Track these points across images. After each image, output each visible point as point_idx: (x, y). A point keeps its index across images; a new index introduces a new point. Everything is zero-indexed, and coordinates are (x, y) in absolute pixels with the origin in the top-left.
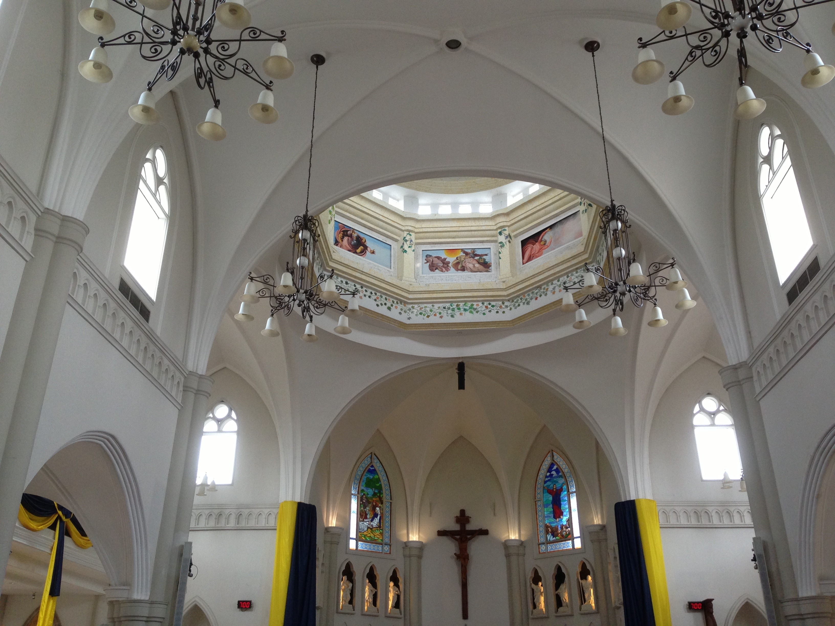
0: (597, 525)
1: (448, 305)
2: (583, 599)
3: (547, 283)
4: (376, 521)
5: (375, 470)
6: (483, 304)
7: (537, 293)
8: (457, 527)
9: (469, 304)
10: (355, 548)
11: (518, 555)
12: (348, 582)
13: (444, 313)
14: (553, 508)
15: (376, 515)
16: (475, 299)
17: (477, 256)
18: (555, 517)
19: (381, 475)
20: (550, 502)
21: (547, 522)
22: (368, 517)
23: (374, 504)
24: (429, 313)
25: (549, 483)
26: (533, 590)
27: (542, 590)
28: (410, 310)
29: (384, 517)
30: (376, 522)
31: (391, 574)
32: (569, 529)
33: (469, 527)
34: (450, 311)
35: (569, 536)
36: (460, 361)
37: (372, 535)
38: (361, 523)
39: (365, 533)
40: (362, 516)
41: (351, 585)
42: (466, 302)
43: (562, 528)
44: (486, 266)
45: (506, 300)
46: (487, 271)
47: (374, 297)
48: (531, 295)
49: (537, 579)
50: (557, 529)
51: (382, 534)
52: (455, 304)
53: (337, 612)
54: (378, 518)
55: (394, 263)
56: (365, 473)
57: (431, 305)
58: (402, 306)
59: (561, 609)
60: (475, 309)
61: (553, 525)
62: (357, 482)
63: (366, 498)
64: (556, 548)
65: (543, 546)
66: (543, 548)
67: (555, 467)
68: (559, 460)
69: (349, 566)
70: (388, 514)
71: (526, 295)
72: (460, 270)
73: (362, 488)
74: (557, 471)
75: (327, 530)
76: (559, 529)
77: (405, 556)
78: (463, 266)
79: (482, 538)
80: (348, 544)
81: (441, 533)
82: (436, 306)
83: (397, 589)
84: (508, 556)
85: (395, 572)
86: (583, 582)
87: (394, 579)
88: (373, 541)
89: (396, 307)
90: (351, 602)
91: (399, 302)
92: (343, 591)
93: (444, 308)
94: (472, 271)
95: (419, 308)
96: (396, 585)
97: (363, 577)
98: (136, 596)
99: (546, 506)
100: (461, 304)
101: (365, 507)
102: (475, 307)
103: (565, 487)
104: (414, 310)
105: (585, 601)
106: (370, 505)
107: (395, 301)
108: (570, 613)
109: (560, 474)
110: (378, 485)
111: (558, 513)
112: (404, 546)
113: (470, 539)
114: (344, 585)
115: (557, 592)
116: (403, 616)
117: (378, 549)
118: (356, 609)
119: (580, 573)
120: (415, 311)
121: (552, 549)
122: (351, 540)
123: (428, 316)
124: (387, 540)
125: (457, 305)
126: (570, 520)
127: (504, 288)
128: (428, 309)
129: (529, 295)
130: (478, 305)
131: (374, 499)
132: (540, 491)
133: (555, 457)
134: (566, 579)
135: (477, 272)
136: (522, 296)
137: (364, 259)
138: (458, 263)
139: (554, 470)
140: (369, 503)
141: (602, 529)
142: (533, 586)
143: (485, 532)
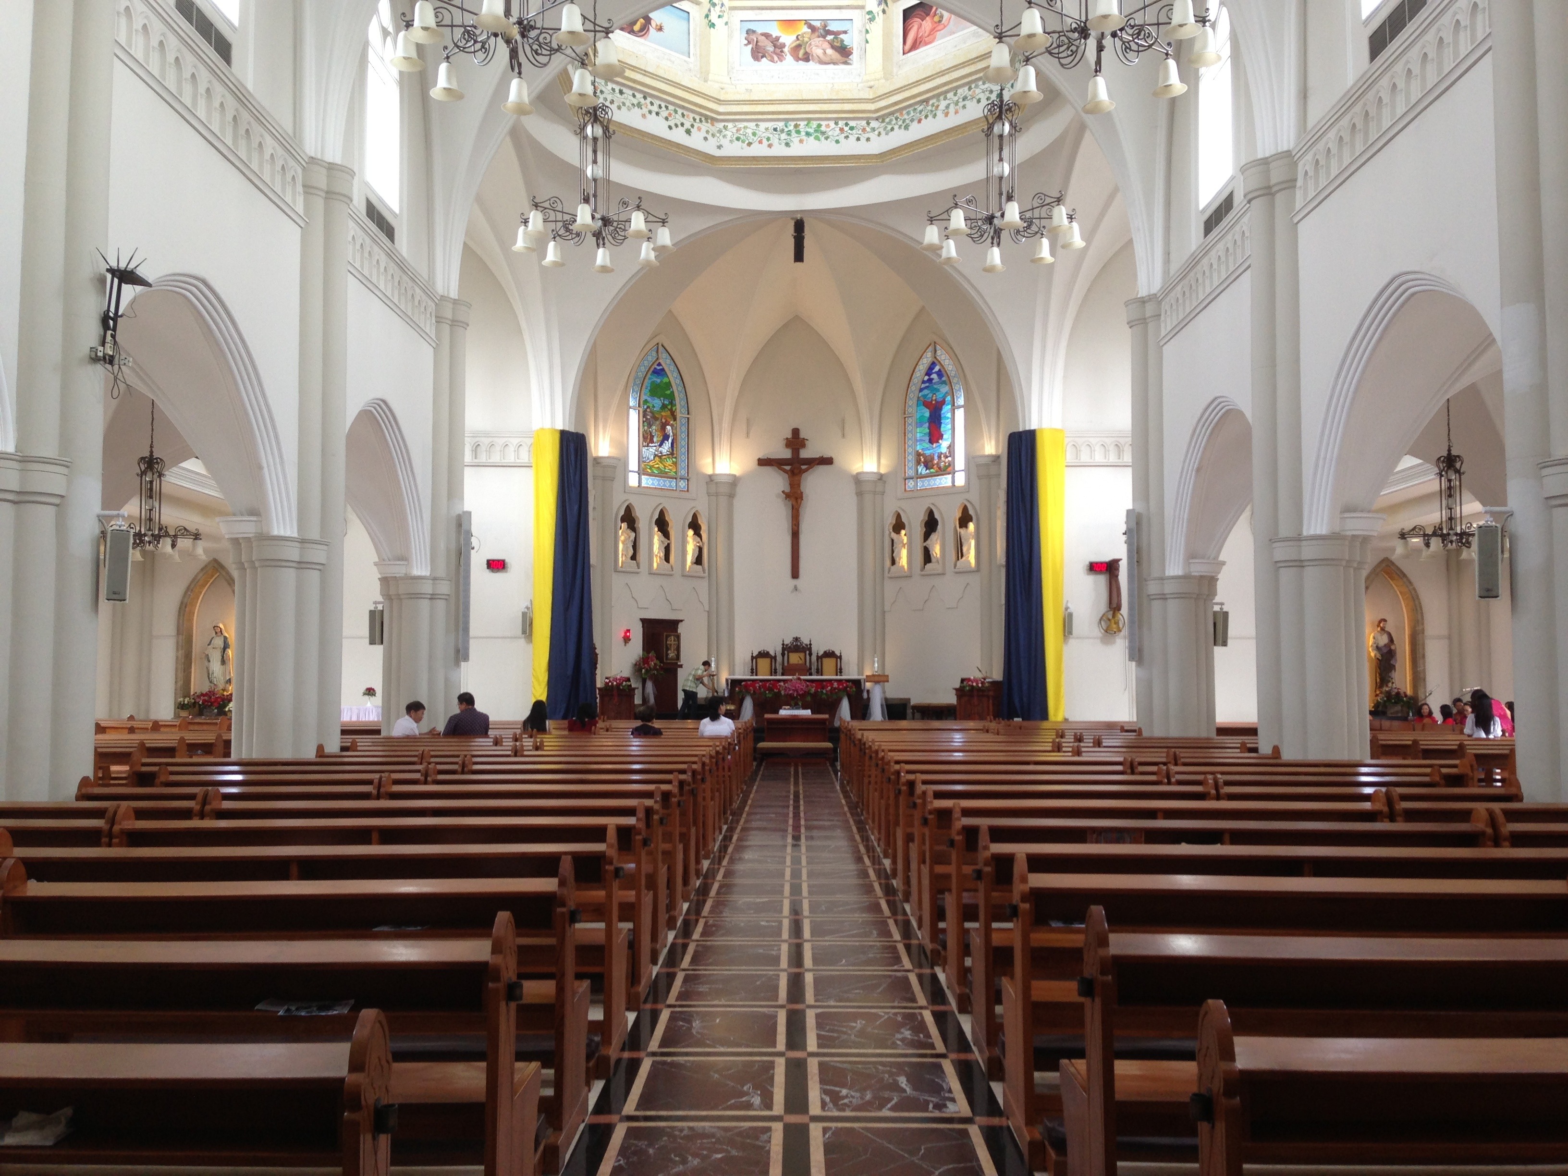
0: (988, 456)
1: (780, 125)
2: (960, 553)
3: (937, 96)
4: (667, 445)
5: (663, 370)
6: (836, 124)
7: (921, 112)
8: (787, 454)
9: (814, 124)
10: (637, 485)
11: (875, 493)
12: (629, 531)
13: (774, 140)
14: (929, 428)
15: (666, 437)
16: (823, 116)
17: (830, 35)
18: (931, 441)
19: (672, 377)
20: (926, 419)
21: (919, 448)
22: (655, 439)
23: (664, 421)
24: (751, 138)
25: (926, 392)
26: (893, 540)
27: (905, 541)
28: (720, 131)
29: (679, 438)
30: (666, 448)
31: (690, 519)
32: (950, 459)
33: (804, 454)
34: (784, 136)
35: (948, 469)
36: (799, 217)
37: (661, 466)
38: (644, 449)
39: (651, 464)
40: (647, 438)
41: (634, 534)
42: (809, 120)
43: (939, 457)
44: (844, 52)
45: (873, 119)
46: (846, 63)
47: (664, 113)
48: (912, 114)
49: (898, 526)
50: (933, 459)
51: (675, 464)
52: (793, 123)
53: (616, 571)
54: (670, 440)
55: (695, 45)
56: (649, 375)
57: (754, 124)
58: (709, 125)
59: (928, 566)
60: (823, 133)
61: (928, 452)
62: (637, 389)
63: (651, 412)
64: (929, 485)
65: (911, 481)
66: (911, 484)
67: (937, 369)
68: (943, 357)
69: (629, 509)
70: (684, 435)
71: (904, 112)
72: (801, 59)
73: (644, 398)
74: (940, 374)
75: (597, 460)
76: (936, 457)
77: (709, 494)
78: (806, 53)
79: (822, 469)
80: (625, 479)
81: (763, 462)
82: (763, 125)
83: (699, 539)
84: (860, 494)
85: (695, 517)
86: (962, 531)
87: (695, 526)
88: (662, 474)
89: (699, 129)
90: (634, 558)
91: (703, 119)
92: (623, 543)
93: (775, 130)
94: (822, 62)
95: (734, 130)
96: (698, 533)
97: (650, 522)
98: (416, 572)
99: (920, 424)
100: (802, 124)
101: (650, 426)
102: (823, 129)
103: (949, 398)
104: (727, 132)
105: (962, 556)
106: (658, 423)
107: (698, 118)
108: (939, 572)
109: (944, 379)
110: (668, 392)
111: (935, 436)
112: (708, 480)
113: (806, 470)
114: (624, 535)
115: (925, 544)
116: (707, 574)
117: (670, 486)
118: (641, 565)
119: (960, 519)
120: (729, 134)
121: (923, 485)
122: (630, 474)
123: (749, 144)
124: (683, 472)
125: (796, 126)
126: (951, 447)
127: (871, 97)
128: (749, 131)
129: (908, 113)
130: (828, 126)
131: (663, 414)
132: (912, 402)
133: (939, 353)
134: (939, 527)
135: (829, 63)
136: (898, 114)
137: (646, 42)
138: (799, 47)
139: (936, 373)
140: (656, 419)
141: (994, 461)
142: (894, 535)
143: (827, 461)
